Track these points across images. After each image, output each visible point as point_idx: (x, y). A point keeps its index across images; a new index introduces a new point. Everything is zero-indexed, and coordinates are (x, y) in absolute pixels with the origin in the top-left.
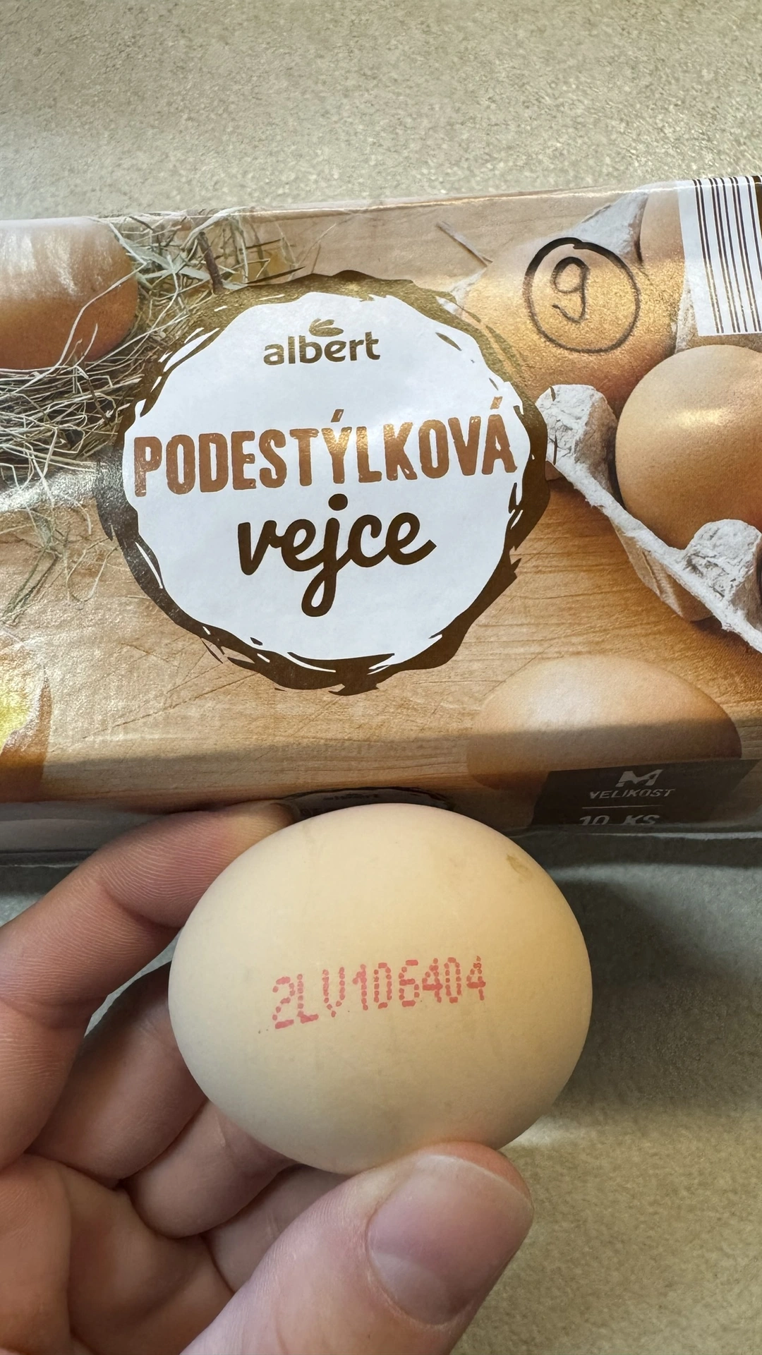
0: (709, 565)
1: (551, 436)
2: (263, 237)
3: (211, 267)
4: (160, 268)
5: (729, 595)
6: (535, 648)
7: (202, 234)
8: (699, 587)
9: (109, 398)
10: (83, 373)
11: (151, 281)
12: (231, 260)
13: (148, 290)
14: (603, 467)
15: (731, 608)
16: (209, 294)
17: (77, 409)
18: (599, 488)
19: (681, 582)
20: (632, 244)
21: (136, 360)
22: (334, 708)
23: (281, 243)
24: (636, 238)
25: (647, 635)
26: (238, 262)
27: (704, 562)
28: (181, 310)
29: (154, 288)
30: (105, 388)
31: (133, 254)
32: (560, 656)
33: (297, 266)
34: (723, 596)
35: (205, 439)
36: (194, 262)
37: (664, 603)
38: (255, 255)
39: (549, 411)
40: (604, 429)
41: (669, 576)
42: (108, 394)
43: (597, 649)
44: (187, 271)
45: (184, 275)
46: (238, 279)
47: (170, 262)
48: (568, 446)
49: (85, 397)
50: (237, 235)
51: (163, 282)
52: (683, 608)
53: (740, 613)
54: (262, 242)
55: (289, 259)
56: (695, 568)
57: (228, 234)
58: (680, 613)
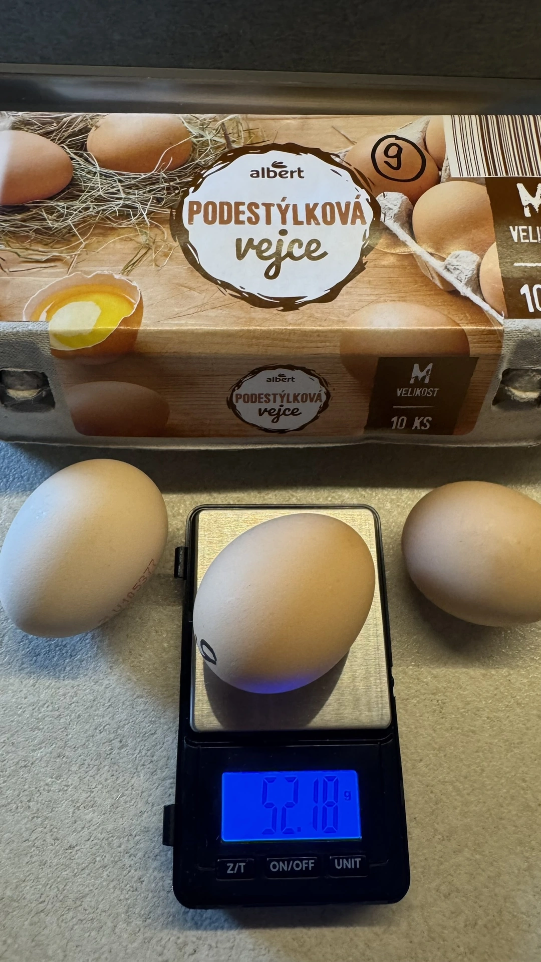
0: (455, 269)
1: (383, 211)
2: (251, 127)
3: (226, 137)
4: (202, 136)
5: (464, 282)
6: (373, 298)
7: (223, 124)
8: (450, 277)
9: (177, 186)
10: (164, 175)
11: (198, 142)
12: (236, 135)
13: (196, 145)
14: (407, 225)
15: (465, 287)
16: (225, 148)
17: (162, 189)
18: (405, 233)
19: (442, 275)
20: (422, 139)
21: (190, 172)
22: (278, 316)
23: (260, 130)
24: (424, 137)
25: (425, 295)
26: (239, 136)
27: (453, 267)
28: (211, 154)
29: (200, 144)
30: (175, 182)
31: (190, 130)
32: (385, 301)
33: (266, 139)
34: (461, 282)
35: (222, 204)
36: (218, 135)
37: (434, 283)
38: (248, 134)
39: (382, 202)
40: (407, 210)
41: (437, 273)
42: (176, 184)
43: (403, 299)
44: (215, 138)
45: (214, 140)
46: (239, 143)
47: (207, 134)
48: (390, 216)
49: (166, 185)
50: (239, 125)
51: (204, 142)
52: (443, 285)
53: (469, 289)
54: (250, 129)
55: (263, 136)
56: (448, 270)
57: (235, 124)
58: (441, 287)
